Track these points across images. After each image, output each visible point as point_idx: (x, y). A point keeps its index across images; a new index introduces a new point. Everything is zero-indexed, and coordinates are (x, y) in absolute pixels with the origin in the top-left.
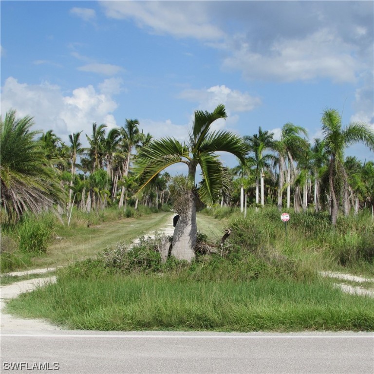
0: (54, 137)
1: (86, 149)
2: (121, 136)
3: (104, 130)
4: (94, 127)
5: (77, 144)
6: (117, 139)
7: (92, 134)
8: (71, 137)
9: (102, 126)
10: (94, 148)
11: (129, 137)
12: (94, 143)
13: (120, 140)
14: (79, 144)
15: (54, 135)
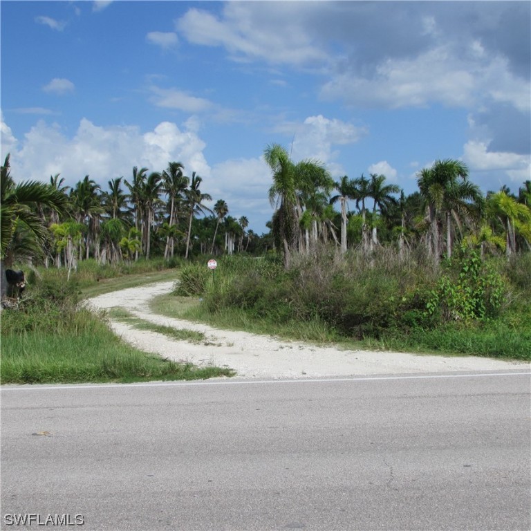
0: (93, 184)
1: (127, 196)
2: (162, 180)
3: (145, 175)
4: (135, 171)
5: (118, 190)
6: (158, 183)
7: (133, 180)
8: (110, 183)
9: (143, 170)
10: (134, 194)
11: (172, 180)
12: (135, 189)
13: (161, 184)
14: (120, 191)
15: (92, 182)
